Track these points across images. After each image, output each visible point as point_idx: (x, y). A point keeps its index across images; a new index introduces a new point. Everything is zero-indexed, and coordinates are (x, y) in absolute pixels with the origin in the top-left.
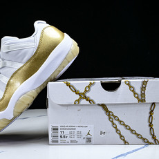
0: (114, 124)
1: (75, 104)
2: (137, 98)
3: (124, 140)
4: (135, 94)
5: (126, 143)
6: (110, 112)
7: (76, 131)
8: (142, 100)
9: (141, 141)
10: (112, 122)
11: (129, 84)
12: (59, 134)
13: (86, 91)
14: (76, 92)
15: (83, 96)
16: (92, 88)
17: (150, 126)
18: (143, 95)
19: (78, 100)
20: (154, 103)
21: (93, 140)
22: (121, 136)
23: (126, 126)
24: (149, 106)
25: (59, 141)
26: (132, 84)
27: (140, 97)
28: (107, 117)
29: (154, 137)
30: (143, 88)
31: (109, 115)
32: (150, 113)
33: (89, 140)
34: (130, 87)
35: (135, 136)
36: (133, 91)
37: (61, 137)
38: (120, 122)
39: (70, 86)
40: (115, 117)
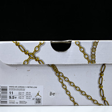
0: (63, 85)
1: (24, 64)
2: (87, 59)
3: (73, 101)
4: (85, 54)
5: (75, 104)
6: (60, 73)
7: (25, 92)
8: (92, 61)
9: (90, 102)
10: (62, 82)
11: (79, 45)
12: (8, 95)
13: (35, 51)
14: (25, 52)
15: (32, 56)
16: (42, 48)
17: (100, 87)
18: (93, 55)
19: (27, 61)
20: (104, 65)
21: (42, 101)
22: (71, 97)
23: (76, 87)
24: (99, 67)
25: (8, 102)
26: (82, 45)
27: (90, 58)
28: (57, 78)
29: (103, 98)
30: (94, 49)
31: (59, 76)
32: (100, 74)
33: (38, 101)
34: (81, 48)
35: (84, 97)
36: (83, 52)
37: (10, 97)
38: (70, 83)
39: (19, 46)
40: (65, 78)
